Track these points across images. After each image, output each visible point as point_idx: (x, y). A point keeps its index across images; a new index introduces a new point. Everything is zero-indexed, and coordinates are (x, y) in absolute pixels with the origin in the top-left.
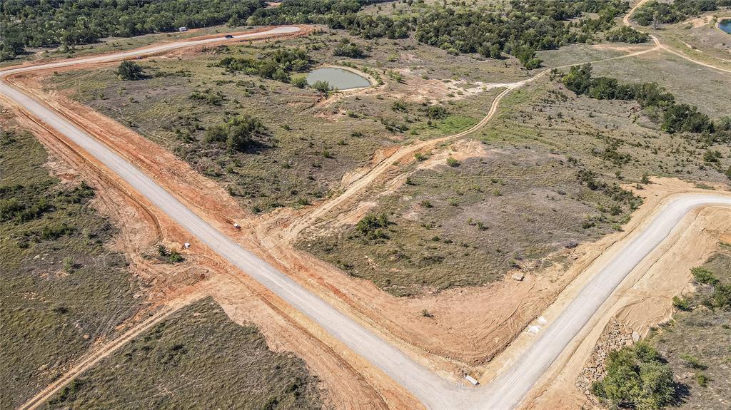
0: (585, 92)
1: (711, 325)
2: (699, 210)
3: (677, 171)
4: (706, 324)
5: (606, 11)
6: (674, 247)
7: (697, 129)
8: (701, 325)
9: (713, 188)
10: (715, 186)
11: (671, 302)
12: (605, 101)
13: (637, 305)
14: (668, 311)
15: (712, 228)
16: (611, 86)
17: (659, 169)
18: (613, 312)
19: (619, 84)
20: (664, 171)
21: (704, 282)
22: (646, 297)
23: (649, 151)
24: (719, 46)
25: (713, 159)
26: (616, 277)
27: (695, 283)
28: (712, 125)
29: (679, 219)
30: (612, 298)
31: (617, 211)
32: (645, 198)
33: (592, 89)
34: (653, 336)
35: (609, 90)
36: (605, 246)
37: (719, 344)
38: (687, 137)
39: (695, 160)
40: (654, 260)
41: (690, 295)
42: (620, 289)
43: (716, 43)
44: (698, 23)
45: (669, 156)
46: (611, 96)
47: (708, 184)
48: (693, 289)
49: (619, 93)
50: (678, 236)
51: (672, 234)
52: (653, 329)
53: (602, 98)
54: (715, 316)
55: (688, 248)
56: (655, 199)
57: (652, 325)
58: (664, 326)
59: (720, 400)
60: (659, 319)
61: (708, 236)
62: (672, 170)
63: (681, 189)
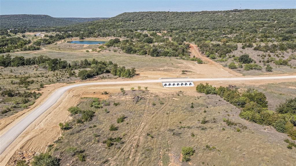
0: (9, 65)
1: (83, 130)
2: (69, 91)
3: (58, 81)
4: (81, 130)
5: (20, 42)
6: (60, 106)
7: (64, 67)
8: (78, 132)
9: (74, 83)
10: (75, 82)
11: (59, 128)
12: (20, 67)
13: (37, 137)
14: (59, 133)
15: (77, 94)
16: (21, 60)
17: (49, 82)
18: (18, 147)
19: (25, 58)
20: (51, 82)
21: (76, 113)
22: (42, 131)
23: (44, 78)
24: (68, 47)
25: (72, 74)
26: (22, 128)
27: (72, 115)
28: (69, 65)
29: (61, 96)
30: (18, 139)
31: (26, 102)
32: (43, 93)
33: (12, 64)
34: (50, 150)
35: (21, 62)
36: (17, 117)
37: (89, 136)
38: (60, 71)
39: (65, 76)
40: (48, 113)
41: (70, 121)
42: (24, 133)
43: (67, 47)
44: (59, 43)
45: (53, 77)
46: (23, 64)
47: (72, 82)
48: (71, 118)
49: (27, 62)
50: (61, 101)
51: (58, 102)
52: (50, 146)
53: (18, 66)
54: (85, 125)
55: (66, 104)
56: (48, 92)
57: (49, 144)
58: (57, 142)
59: (95, 163)
60: (53, 139)
61: (76, 97)
62: (55, 81)
63: (61, 86)
